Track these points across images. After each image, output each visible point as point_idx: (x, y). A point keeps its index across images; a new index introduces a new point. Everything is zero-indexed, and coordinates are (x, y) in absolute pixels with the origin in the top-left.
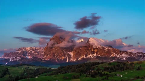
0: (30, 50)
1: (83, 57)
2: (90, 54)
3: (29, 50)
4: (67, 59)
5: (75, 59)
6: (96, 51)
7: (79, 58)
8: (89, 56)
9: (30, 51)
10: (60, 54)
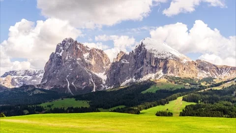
0: (25, 75)
1: (132, 80)
2: (147, 74)
3: (22, 75)
4: (93, 88)
5: (111, 86)
6: (161, 64)
7: (122, 82)
8: (145, 78)
9: (24, 77)
10: (77, 77)
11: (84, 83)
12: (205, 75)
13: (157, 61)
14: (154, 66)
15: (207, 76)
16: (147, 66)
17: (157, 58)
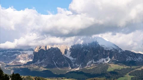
1: (92, 62)
6: (108, 53)
8: (100, 61)
10: (59, 59)
11: (63, 63)
12: (130, 59)
13: (106, 51)
14: (105, 54)
15: (131, 60)
16: (101, 54)
17: (106, 50)
